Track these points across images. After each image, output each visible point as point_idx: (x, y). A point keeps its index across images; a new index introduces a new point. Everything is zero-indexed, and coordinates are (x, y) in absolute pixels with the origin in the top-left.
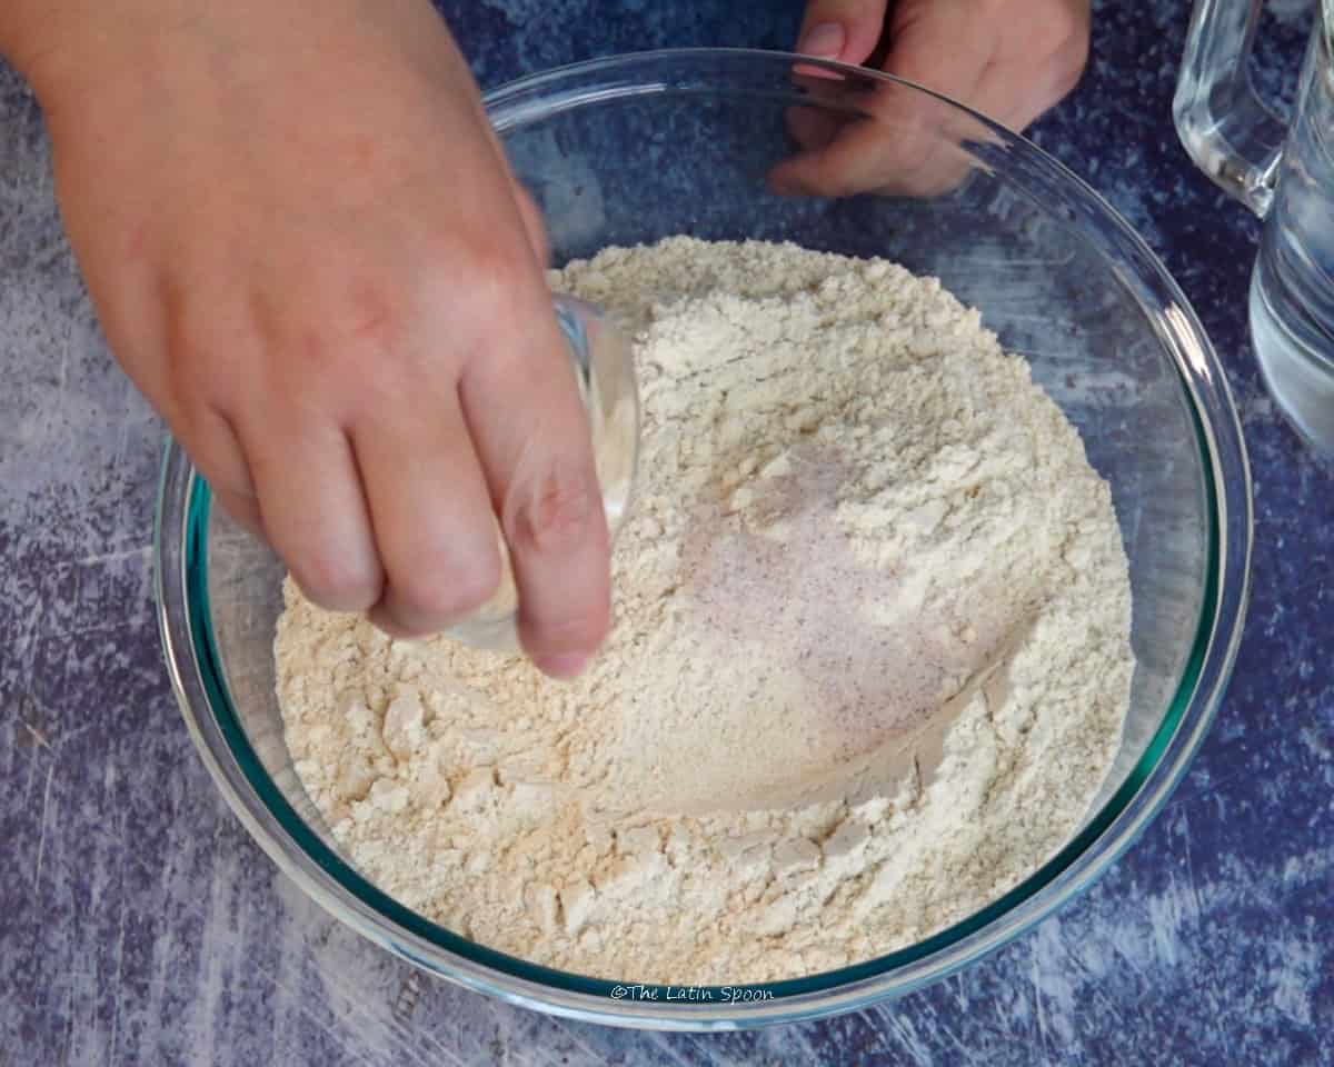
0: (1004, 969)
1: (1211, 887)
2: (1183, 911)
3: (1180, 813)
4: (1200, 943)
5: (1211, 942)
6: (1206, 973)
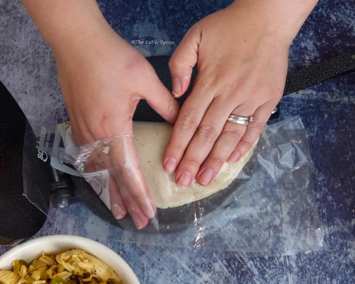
0: (277, 248)
1: (332, 227)
2: (325, 233)
3: (324, 207)
4: (329, 241)
5: (332, 241)
6: (331, 249)
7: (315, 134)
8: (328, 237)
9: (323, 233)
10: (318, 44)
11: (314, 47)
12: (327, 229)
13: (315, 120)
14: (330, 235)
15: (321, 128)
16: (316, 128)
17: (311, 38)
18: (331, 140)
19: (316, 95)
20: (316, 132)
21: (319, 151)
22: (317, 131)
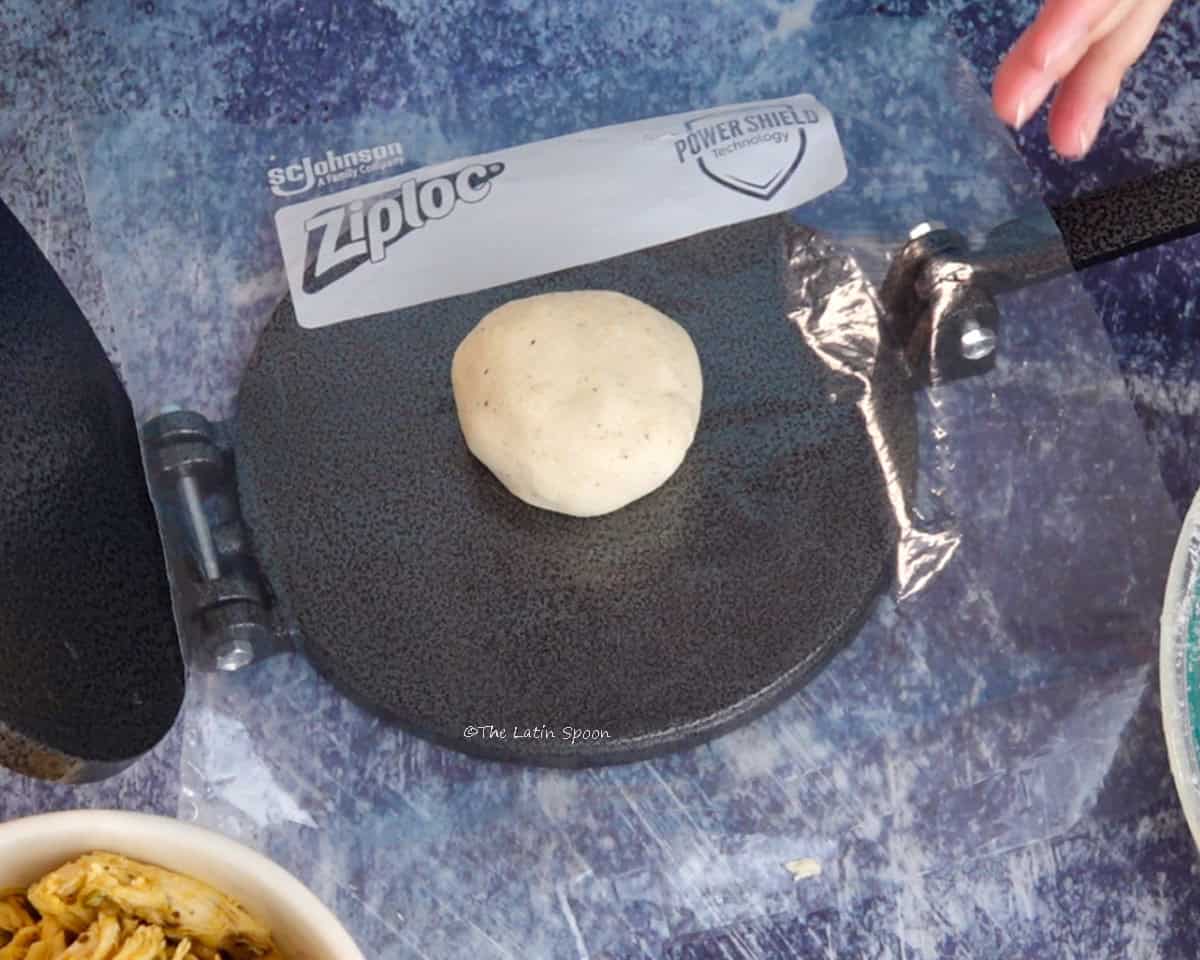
7: (1006, 512)
8: (1052, 881)
9: (1036, 869)
10: (1018, 188)
11: (1004, 198)
12: (1050, 853)
13: (1008, 464)
14: (1061, 877)
15: (1027, 491)
16: (1009, 492)
17: (991, 169)
18: (1063, 534)
19: (1011, 372)
20: (1008, 503)
21: (1021, 571)
22: (1014, 500)
